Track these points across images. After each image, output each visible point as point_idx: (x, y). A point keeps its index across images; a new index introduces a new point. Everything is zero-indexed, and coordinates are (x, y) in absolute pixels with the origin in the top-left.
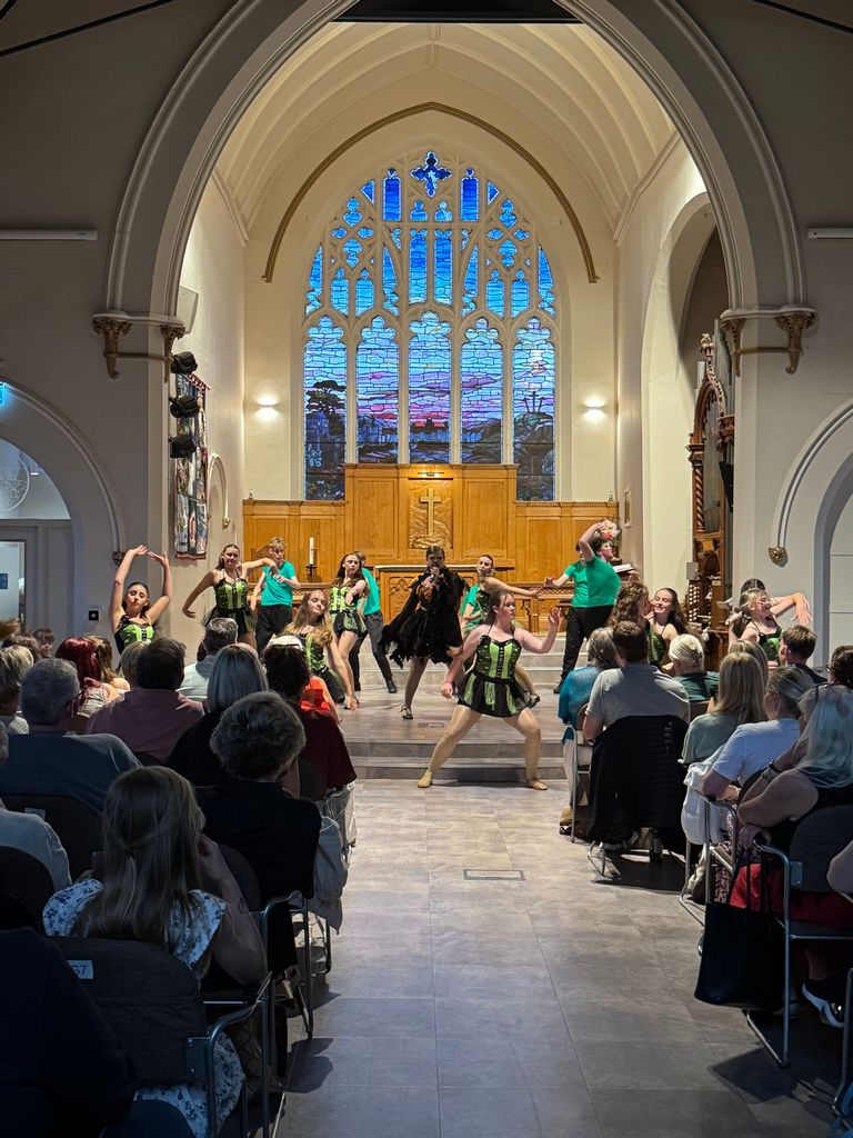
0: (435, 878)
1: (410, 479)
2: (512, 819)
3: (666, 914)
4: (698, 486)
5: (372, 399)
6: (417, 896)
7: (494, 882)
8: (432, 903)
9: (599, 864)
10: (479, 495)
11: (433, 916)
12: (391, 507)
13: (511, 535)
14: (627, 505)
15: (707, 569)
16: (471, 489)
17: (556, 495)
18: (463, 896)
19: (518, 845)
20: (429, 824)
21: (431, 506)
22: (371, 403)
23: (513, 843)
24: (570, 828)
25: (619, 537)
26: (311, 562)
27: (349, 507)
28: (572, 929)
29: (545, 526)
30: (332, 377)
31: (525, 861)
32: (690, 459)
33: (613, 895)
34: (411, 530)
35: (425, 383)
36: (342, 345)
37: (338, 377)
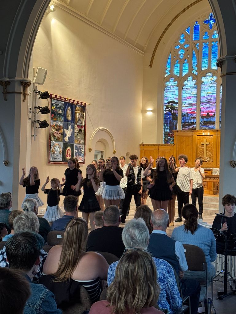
1: (197, 135)
5: (187, 106)
12: (190, 146)
21: (205, 145)
22: (187, 108)
27: (176, 145)
30: (174, 99)
34: (198, 155)
35: (207, 100)
36: (177, 88)
37: (176, 99)
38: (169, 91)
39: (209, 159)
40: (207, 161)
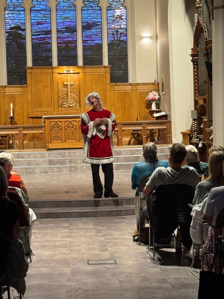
0: (74, 265)
1: (58, 74)
2: (111, 235)
3: (184, 277)
4: (196, 74)
5: (39, 35)
6: (65, 274)
7: (102, 266)
8: (72, 278)
9: (152, 254)
10: (92, 81)
11: (73, 284)
12: (49, 88)
13: (108, 100)
14: (163, 84)
15: (200, 113)
16: (88, 78)
17: (129, 80)
18: (87, 273)
19: (113, 247)
20: (70, 239)
21: (69, 86)
22: (38, 37)
23: (111, 247)
24: (138, 238)
25: (159, 99)
26: (12, 115)
27: (30, 87)
28: (140, 286)
29: (124, 95)
30: (18, 24)
31: (116, 255)
32: (192, 61)
33: (158, 269)
34: (60, 98)
35: (64, 27)
36: (22, 9)
37: (22, 24)
38: (12, 12)
39: (74, 104)
40: (72, 107)
